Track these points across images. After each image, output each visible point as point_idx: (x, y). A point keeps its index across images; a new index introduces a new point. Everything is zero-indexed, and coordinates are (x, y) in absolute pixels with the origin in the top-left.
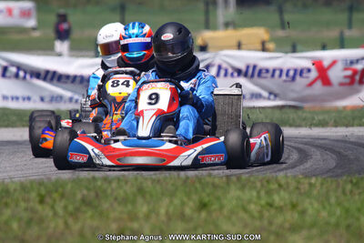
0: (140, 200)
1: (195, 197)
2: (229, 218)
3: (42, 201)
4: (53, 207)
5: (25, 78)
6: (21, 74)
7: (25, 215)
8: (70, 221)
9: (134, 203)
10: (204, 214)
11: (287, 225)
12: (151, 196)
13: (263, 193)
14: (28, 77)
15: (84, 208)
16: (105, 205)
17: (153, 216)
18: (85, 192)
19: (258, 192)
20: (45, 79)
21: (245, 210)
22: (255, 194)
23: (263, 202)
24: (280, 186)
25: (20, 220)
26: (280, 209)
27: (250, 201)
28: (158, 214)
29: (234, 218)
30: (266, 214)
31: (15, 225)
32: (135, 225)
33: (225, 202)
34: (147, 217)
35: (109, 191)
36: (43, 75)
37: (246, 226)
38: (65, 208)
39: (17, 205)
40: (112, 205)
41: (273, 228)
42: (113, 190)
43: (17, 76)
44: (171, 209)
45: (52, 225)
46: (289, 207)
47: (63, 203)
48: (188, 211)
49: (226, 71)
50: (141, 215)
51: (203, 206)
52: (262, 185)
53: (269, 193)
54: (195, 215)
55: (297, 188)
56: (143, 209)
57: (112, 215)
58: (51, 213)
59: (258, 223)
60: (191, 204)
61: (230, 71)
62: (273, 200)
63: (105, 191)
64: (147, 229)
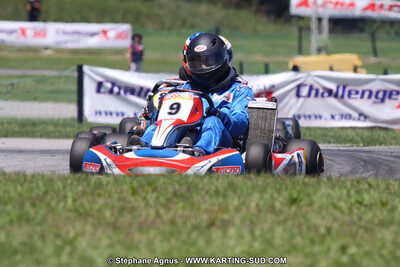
0: (231, 194)
1: (285, 194)
2: (320, 213)
3: (134, 193)
4: (145, 199)
5: (119, 93)
6: (116, 89)
7: (118, 205)
8: (162, 211)
9: (225, 196)
10: (294, 208)
11: (376, 221)
12: (242, 190)
13: (352, 192)
14: (122, 92)
15: (175, 200)
16: (196, 198)
17: (244, 209)
18: (177, 187)
19: (348, 192)
20: (139, 95)
21: (335, 207)
22: (345, 192)
23: (353, 200)
24: (370, 185)
25: (113, 208)
26: (370, 206)
27: (339, 199)
28: (248, 207)
29: (324, 213)
30: (356, 211)
31: (108, 213)
32: (226, 216)
33: (315, 198)
34: (237, 209)
35: (200, 186)
36: (137, 91)
37: (335, 219)
38: (157, 198)
39: (110, 196)
40: (203, 197)
41: (363, 223)
42: (204, 185)
43: (111, 92)
44: (262, 203)
45: (144, 213)
46: (379, 204)
47: (154, 195)
48: (278, 205)
49: (317, 91)
50: (231, 208)
51: (293, 201)
52: (352, 184)
53: (358, 192)
54: (285, 209)
55: (387, 188)
56: (234, 202)
57: (203, 207)
58: (142, 204)
59: (347, 218)
60: (281, 199)
61: (321, 91)
62: (363, 199)
63: (196, 186)
64: (237, 221)
